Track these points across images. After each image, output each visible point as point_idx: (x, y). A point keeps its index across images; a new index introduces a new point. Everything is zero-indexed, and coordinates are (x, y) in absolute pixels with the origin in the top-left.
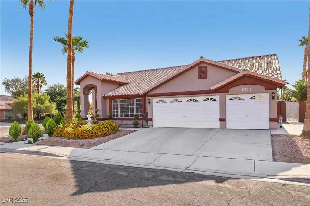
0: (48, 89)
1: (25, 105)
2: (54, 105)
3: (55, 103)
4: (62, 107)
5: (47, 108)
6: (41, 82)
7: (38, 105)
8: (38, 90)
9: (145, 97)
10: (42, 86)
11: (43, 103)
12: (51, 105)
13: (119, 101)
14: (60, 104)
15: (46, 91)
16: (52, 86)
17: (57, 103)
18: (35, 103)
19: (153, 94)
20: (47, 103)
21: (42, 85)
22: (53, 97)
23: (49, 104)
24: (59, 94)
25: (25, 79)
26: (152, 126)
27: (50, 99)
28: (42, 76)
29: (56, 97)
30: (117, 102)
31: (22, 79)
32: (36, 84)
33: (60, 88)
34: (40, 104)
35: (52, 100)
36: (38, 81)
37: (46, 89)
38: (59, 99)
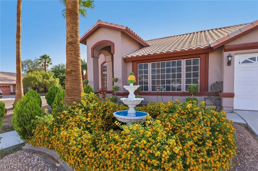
0: (53, 67)
1: (32, 80)
2: (58, 80)
3: (58, 79)
4: (64, 82)
5: (52, 83)
6: (47, 62)
7: (44, 80)
8: (45, 68)
9: (207, 55)
10: (48, 66)
11: (48, 79)
12: (55, 81)
13: (150, 65)
14: (63, 80)
15: (51, 70)
16: (56, 65)
17: (60, 79)
18: (42, 78)
19: (235, 45)
20: (52, 79)
21: (49, 64)
22: (57, 74)
23: (53, 80)
24: (62, 72)
25: (35, 60)
26: (233, 107)
27: (55, 75)
28: (48, 57)
29: (59, 74)
30: (146, 67)
31: (33, 60)
32: (44, 64)
33: (63, 67)
34: (45, 79)
35: (56, 76)
36: (45, 61)
37: (51, 68)
38: (61, 75)
